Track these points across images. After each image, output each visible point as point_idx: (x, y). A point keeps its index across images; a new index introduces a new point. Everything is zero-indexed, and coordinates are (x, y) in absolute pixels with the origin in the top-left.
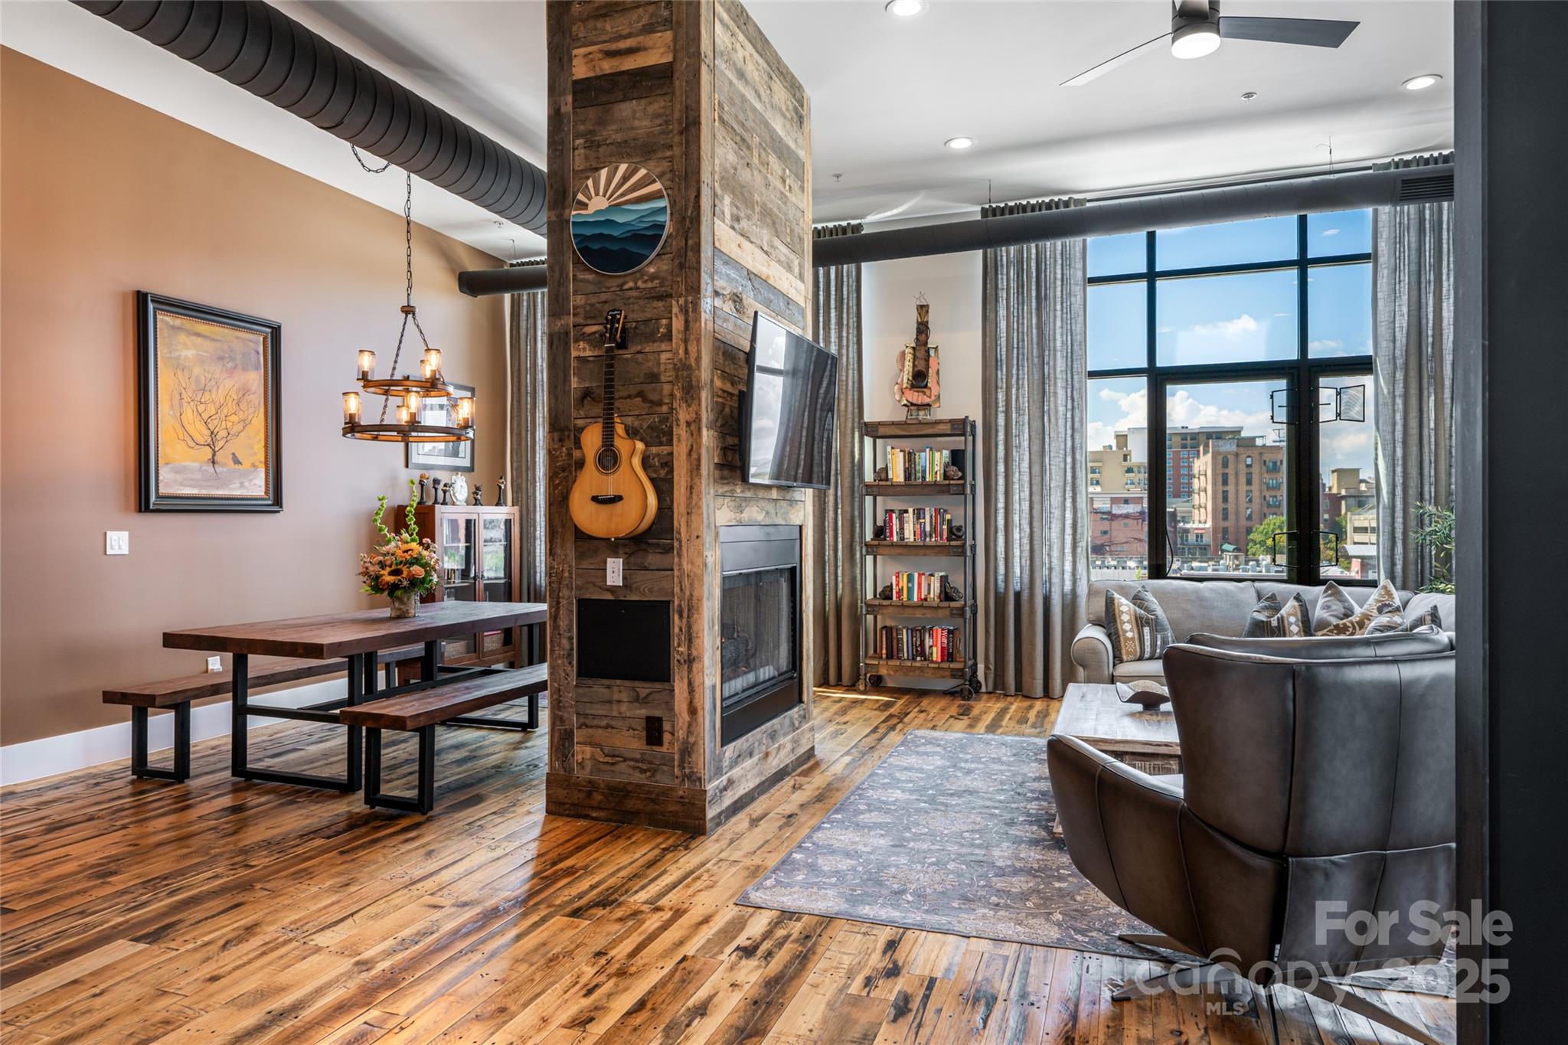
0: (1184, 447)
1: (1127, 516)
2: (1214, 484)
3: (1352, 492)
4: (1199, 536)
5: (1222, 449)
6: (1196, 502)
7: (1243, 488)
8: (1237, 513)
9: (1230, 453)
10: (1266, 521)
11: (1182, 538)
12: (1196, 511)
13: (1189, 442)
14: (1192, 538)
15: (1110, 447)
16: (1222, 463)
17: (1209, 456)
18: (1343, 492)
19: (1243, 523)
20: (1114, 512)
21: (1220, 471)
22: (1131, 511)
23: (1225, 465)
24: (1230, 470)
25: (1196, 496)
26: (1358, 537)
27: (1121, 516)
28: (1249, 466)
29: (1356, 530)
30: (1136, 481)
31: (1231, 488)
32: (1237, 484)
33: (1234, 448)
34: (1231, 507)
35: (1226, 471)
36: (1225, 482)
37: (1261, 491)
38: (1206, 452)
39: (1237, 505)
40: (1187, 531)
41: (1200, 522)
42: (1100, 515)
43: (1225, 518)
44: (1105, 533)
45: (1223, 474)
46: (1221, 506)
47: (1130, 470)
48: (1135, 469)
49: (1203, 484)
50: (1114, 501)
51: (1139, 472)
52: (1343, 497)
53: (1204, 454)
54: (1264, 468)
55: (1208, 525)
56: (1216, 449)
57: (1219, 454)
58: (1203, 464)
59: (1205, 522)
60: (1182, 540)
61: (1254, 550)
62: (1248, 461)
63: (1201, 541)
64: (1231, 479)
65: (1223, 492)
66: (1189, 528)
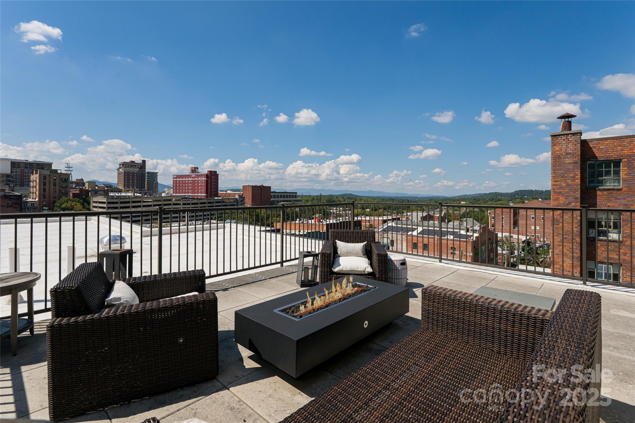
2: (39, 185)
3: (93, 189)
4: (32, 204)
5: (43, 173)
6: (32, 191)
7: (52, 187)
8: (49, 196)
9: (47, 175)
10: (61, 199)
11: (25, 205)
12: (32, 195)
13: (30, 166)
14: (29, 205)
16: (43, 178)
17: (38, 175)
18: (90, 189)
19: (52, 199)
21: (42, 181)
23: (45, 178)
24: (47, 181)
25: (32, 189)
26: (95, 205)
28: (54, 180)
29: (94, 202)
31: (47, 187)
32: (49, 186)
33: (49, 173)
34: (47, 194)
35: (45, 181)
36: (45, 185)
37: (59, 188)
38: (36, 173)
39: (49, 193)
40: (27, 202)
41: (33, 199)
43: (44, 197)
45: (44, 182)
46: (43, 193)
49: (35, 185)
52: (90, 191)
54: (61, 181)
55: (37, 200)
56: (41, 173)
57: (42, 174)
58: (35, 177)
59: (35, 199)
60: (25, 206)
61: (56, 209)
62: (55, 178)
63: (34, 206)
64: (47, 184)
65: (44, 188)
66: (28, 201)
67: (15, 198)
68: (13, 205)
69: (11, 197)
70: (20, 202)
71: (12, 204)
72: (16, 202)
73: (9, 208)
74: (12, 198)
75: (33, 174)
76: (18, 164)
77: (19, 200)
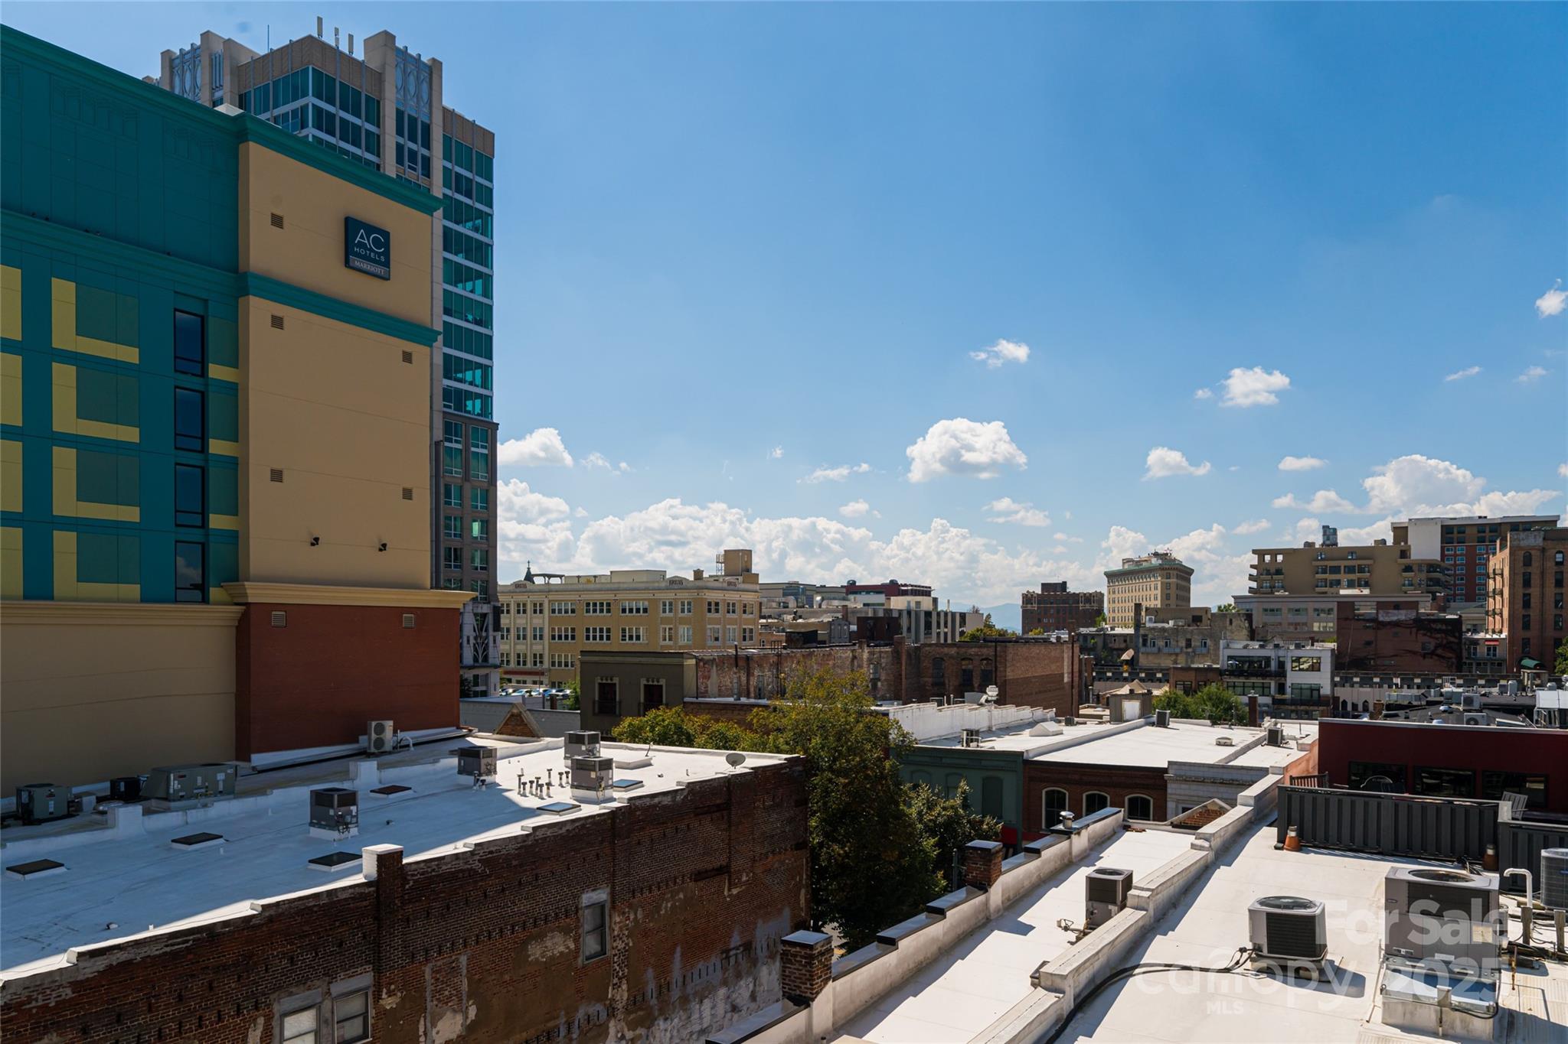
0: (1482, 540)
1: (1397, 624)
2: (1512, 587)
4: (1492, 649)
5: (1523, 544)
6: (1491, 608)
7: (1551, 590)
8: (1542, 620)
9: (1533, 548)
11: (1469, 650)
12: (1491, 619)
13: (1488, 534)
14: (1482, 651)
15: (1384, 541)
16: (1522, 562)
17: (1507, 551)
19: (1550, 633)
20: (1381, 619)
21: (1520, 569)
22: (1403, 618)
23: (1528, 561)
24: (1535, 569)
25: (1491, 600)
27: (1390, 623)
28: (1559, 564)
30: (1416, 581)
31: (1535, 591)
32: (1543, 586)
33: (1539, 542)
34: (1534, 613)
35: (1529, 569)
36: (1527, 583)
39: (1542, 612)
40: (1476, 642)
41: (1494, 632)
42: (1363, 623)
43: (1526, 626)
44: (1368, 643)
45: (1525, 574)
46: (1521, 612)
47: (1408, 569)
48: (1415, 568)
49: (1499, 586)
50: (1380, 606)
51: (1420, 571)
53: (1501, 550)
55: (1503, 636)
56: (1515, 543)
57: (1520, 548)
58: (1500, 561)
59: (1501, 632)
60: (1469, 653)
61: (1563, 667)
62: (1559, 557)
63: (1495, 655)
64: (1535, 580)
65: (1525, 595)
66: (1478, 640)
67: (1444, 627)
68: (1439, 651)
69: (1434, 626)
70: (1456, 641)
71: (1436, 647)
72: (1445, 642)
73: (1428, 661)
74: (1436, 630)
75: (1494, 554)
76: (1459, 533)
77: (1455, 637)
